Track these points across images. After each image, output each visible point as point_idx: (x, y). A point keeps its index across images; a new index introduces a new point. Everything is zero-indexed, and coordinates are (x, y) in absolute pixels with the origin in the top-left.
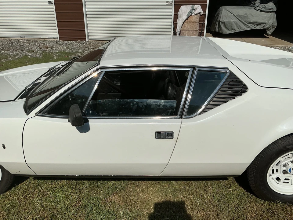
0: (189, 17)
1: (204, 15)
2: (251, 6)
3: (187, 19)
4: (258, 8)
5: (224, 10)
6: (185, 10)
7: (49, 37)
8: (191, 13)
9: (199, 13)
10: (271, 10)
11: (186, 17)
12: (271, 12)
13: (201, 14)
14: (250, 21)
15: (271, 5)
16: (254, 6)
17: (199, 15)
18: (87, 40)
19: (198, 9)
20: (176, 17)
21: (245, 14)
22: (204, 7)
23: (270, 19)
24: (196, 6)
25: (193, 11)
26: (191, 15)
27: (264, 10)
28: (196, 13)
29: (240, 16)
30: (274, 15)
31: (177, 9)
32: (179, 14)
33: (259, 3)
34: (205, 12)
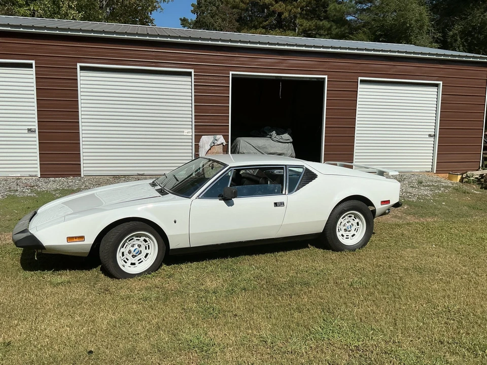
0: (211, 147)
1: (227, 145)
2: (268, 137)
3: (210, 149)
4: (275, 139)
5: (241, 141)
6: (206, 141)
7: (23, 174)
8: (214, 143)
9: (222, 144)
10: (288, 141)
11: (209, 147)
12: (288, 143)
13: (224, 144)
14: (269, 152)
15: (286, 136)
16: (271, 138)
17: (222, 145)
18: (82, 176)
19: (221, 139)
20: (197, 148)
21: (264, 145)
22: (226, 137)
23: (288, 150)
24: (218, 137)
25: (216, 141)
26: (214, 145)
27: (281, 140)
28: (219, 143)
29: (259, 147)
30: (291, 145)
31: (198, 138)
32: (200, 144)
33: (276, 135)
34: (228, 142)
